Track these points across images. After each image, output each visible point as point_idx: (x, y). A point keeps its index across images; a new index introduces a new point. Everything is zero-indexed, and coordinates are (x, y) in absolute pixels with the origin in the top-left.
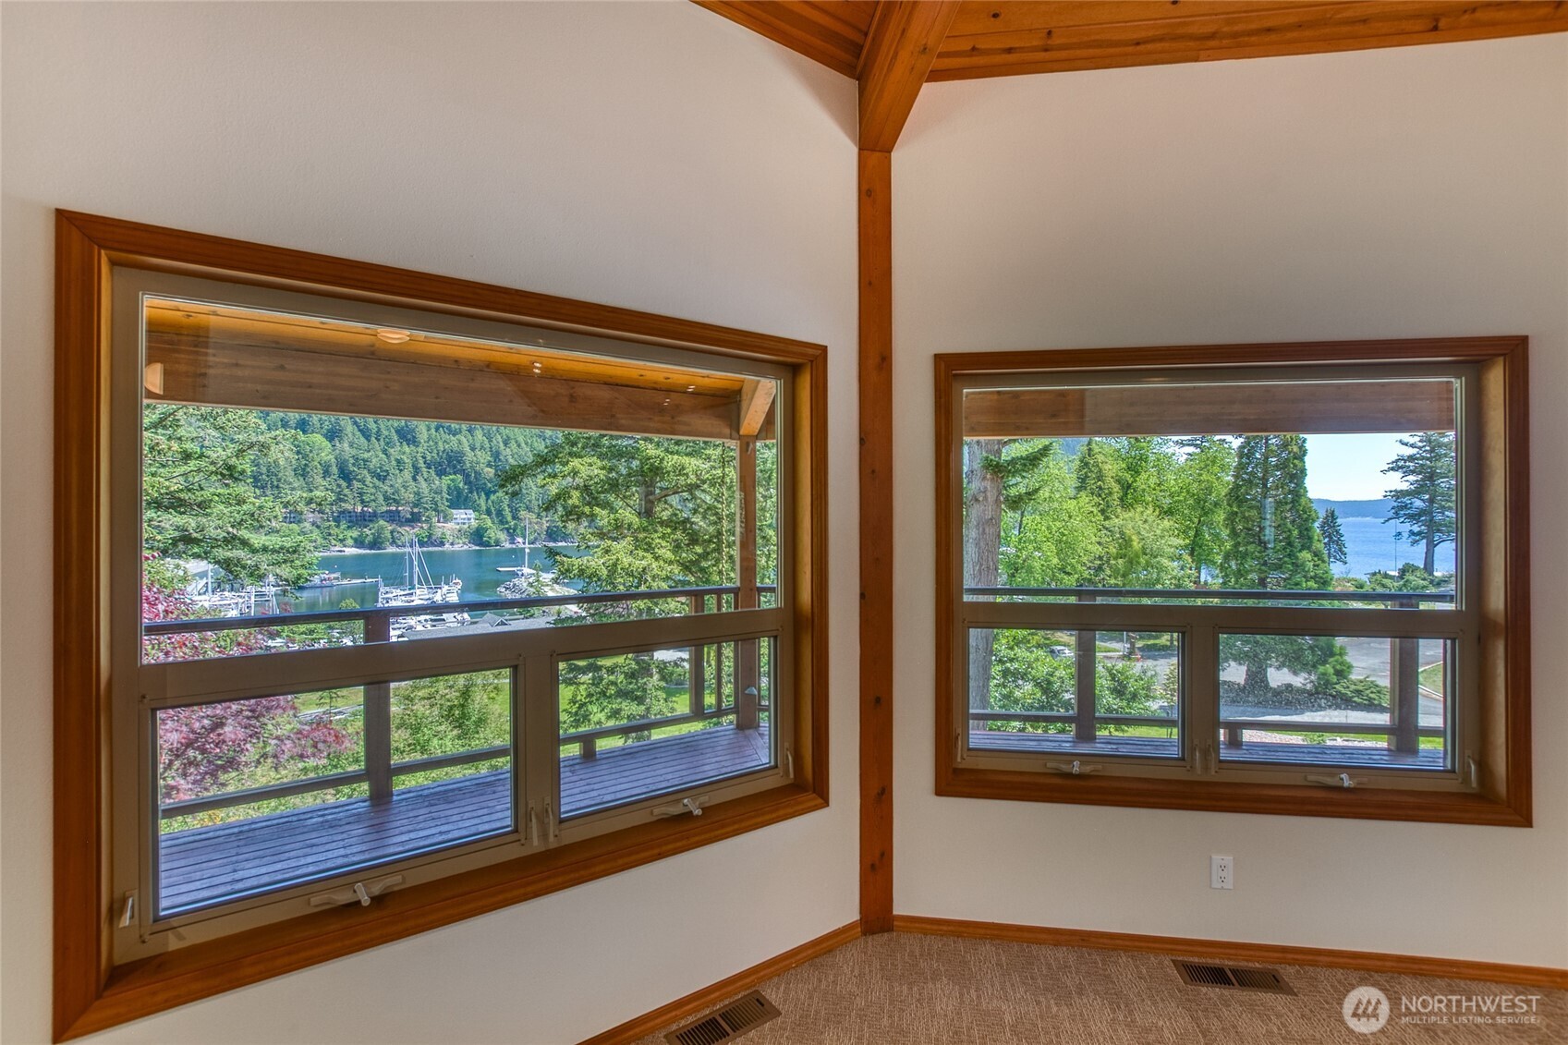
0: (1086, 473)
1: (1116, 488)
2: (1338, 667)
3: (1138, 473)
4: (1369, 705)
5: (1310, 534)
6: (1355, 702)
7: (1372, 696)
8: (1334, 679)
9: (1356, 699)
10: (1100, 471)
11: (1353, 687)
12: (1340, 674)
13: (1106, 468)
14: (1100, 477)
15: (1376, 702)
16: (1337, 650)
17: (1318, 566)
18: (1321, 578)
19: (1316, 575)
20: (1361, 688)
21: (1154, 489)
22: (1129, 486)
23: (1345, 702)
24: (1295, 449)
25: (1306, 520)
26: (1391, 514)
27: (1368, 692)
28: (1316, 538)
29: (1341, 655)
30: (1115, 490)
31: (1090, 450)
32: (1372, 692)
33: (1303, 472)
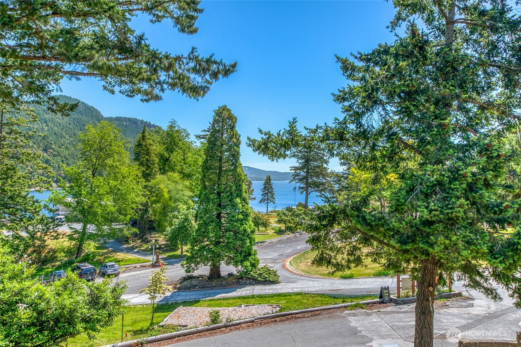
0: (140, 150)
1: (157, 160)
2: (253, 262)
3: (172, 152)
4: (266, 281)
5: (241, 188)
6: (259, 280)
7: (266, 276)
8: (250, 268)
9: (259, 279)
10: (148, 149)
11: (258, 272)
12: (253, 265)
13: (152, 148)
14: (148, 154)
15: (268, 279)
16: (253, 252)
17: (244, 206)
18: (245, 213)
19: (243, 211)
20: (262, 272)
21: (180, 162)
22: (167, 160)
23: (255, 281)
24: (235, 140)
25: (239, 181)
26: (292, 178)
27: (264, 274)
28: (244, 190)
29: (255, 255)
30: (156, 162)
31: (143, 136)
32: (266, 274)
33: (238, 153)
